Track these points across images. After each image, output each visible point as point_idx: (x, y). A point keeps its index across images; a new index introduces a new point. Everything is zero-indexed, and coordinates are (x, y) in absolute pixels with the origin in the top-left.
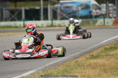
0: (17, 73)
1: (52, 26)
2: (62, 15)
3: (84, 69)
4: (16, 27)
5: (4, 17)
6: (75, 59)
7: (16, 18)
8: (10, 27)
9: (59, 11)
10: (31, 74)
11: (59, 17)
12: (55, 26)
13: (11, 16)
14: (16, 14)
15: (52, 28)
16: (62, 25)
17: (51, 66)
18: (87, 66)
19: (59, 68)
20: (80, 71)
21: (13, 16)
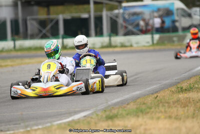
0: (62, 116)
1: (110, 45)
2: (126, 27)
3: (169, 107)
5: (29, 32)
6: (152, 94)
7: (49, 34)
9: (120, 21)
10: (85, 116)
11: (121, 31)
12: (116, 47)
13: (40, 31)
14: (49, 27)
15: (111, 50)
16: (127, 44)
17: (115, 104)
18: (174, 103)
19: (129, 106)
20: (163, 110)
21: (44, 31)
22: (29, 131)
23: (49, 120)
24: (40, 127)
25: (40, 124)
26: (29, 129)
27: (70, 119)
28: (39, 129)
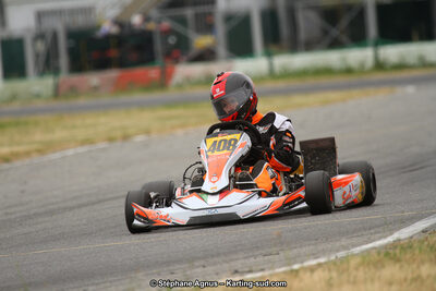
0: (372, 231)
4: (349, 71)
5: (303, 35)
7: (344, 38)
8: (327, 71)
10: (423, 232)
13: (325, 33)
14: (344, 22)
21: (335, 32)
22: (297, 271)
23: (344, 242)
24: (322, 260)
25: (324, 253)
26: (296, 267)
27: (390, 239)
28: (320, 265)
